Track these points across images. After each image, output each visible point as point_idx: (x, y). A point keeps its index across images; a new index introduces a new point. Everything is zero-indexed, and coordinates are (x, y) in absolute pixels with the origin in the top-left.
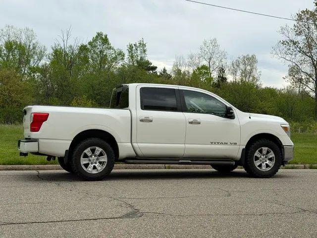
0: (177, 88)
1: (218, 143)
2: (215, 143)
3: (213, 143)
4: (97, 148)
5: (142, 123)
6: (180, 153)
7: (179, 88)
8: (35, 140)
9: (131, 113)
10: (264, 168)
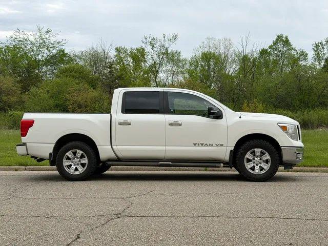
0: (162, 90)
1: (202, 144)
2: (199, 145)
3: (197, 145)
4: (78, 151)
5: (121, 126)
6: (161, 155)
7: (165, 90)
8: (24, 144)
9: (111, 117)
10: (257, 171)
